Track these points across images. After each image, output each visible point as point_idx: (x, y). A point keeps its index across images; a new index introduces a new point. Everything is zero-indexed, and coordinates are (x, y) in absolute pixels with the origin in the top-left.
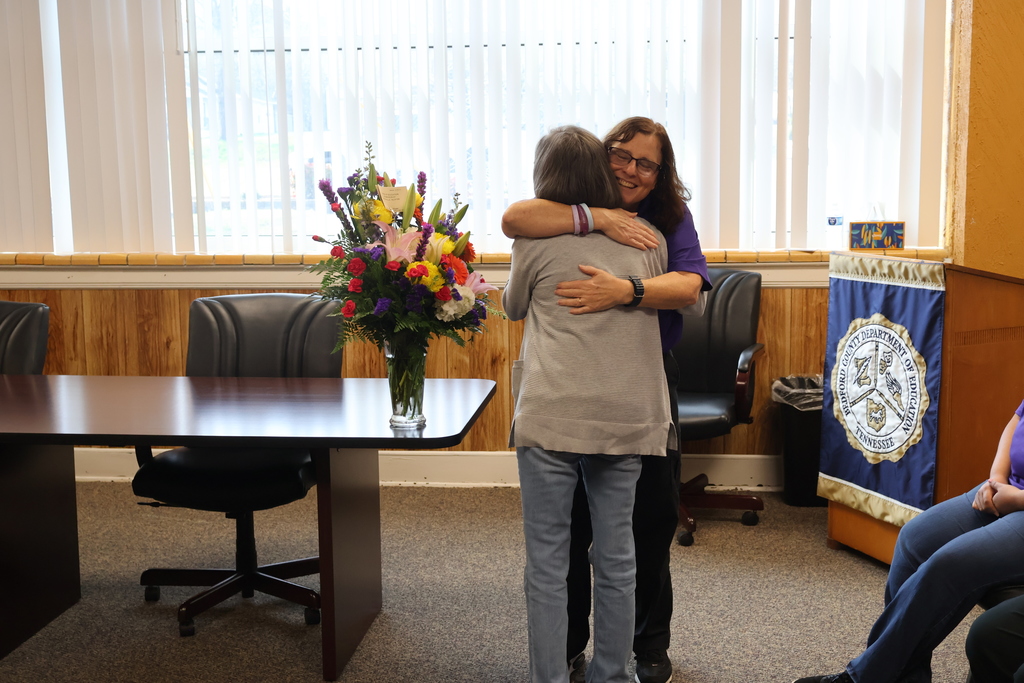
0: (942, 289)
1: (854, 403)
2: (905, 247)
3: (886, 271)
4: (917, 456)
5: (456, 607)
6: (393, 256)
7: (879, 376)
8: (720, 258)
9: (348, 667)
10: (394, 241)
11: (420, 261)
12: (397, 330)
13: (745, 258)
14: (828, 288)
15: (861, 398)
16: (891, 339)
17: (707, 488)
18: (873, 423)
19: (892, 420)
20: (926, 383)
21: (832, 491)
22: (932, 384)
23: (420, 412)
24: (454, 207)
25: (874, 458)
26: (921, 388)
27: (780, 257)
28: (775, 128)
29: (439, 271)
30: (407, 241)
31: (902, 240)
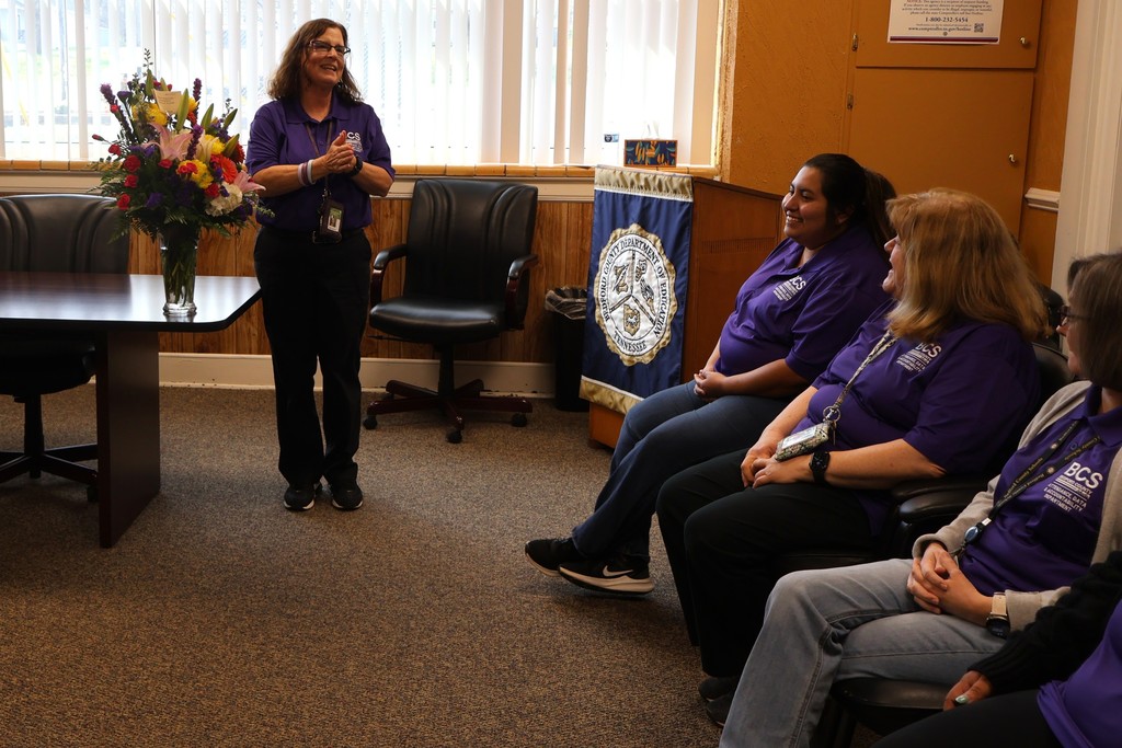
0: (690, 200)
1: (613, 309)
2: (678, 165)
3: (643, 183)
4: (665, 358)
5: (229, 490)
6: (166, 155)
7: (635, 283)
8: (500, 172)
9: (124, 537)
10: (168, 140)
11: (191, 159)
12: (167, 222)
13: (524, 172)
14: (593, 203)
15: (619, 304)
16: (646, 248)
17: (483, 394)
18: (629, 327)
19: (645, 325)
20: (675, 289)
21: (593, 393)
22: (679, 290)
23: (191, 300)
24: (226, 112)
25: (629, 361)
26: (671, 294)
27: (557, 172)
28: (555, 49)
29: (208, 169)
30: (179, 142)
31: (674, 158)
